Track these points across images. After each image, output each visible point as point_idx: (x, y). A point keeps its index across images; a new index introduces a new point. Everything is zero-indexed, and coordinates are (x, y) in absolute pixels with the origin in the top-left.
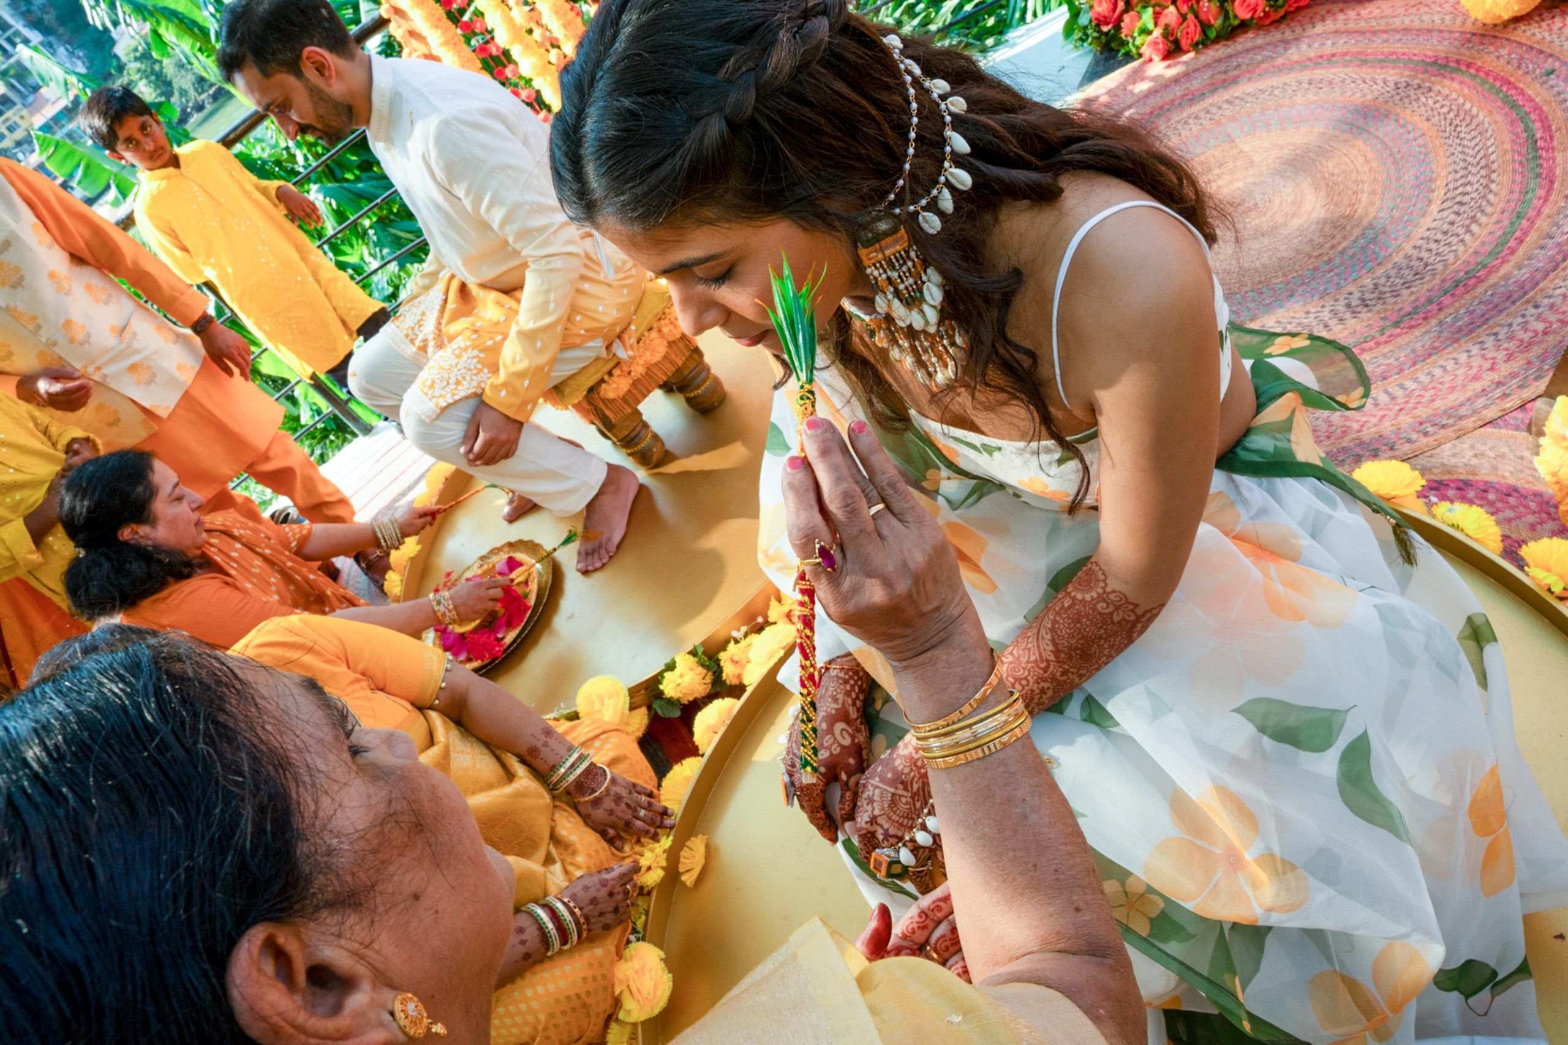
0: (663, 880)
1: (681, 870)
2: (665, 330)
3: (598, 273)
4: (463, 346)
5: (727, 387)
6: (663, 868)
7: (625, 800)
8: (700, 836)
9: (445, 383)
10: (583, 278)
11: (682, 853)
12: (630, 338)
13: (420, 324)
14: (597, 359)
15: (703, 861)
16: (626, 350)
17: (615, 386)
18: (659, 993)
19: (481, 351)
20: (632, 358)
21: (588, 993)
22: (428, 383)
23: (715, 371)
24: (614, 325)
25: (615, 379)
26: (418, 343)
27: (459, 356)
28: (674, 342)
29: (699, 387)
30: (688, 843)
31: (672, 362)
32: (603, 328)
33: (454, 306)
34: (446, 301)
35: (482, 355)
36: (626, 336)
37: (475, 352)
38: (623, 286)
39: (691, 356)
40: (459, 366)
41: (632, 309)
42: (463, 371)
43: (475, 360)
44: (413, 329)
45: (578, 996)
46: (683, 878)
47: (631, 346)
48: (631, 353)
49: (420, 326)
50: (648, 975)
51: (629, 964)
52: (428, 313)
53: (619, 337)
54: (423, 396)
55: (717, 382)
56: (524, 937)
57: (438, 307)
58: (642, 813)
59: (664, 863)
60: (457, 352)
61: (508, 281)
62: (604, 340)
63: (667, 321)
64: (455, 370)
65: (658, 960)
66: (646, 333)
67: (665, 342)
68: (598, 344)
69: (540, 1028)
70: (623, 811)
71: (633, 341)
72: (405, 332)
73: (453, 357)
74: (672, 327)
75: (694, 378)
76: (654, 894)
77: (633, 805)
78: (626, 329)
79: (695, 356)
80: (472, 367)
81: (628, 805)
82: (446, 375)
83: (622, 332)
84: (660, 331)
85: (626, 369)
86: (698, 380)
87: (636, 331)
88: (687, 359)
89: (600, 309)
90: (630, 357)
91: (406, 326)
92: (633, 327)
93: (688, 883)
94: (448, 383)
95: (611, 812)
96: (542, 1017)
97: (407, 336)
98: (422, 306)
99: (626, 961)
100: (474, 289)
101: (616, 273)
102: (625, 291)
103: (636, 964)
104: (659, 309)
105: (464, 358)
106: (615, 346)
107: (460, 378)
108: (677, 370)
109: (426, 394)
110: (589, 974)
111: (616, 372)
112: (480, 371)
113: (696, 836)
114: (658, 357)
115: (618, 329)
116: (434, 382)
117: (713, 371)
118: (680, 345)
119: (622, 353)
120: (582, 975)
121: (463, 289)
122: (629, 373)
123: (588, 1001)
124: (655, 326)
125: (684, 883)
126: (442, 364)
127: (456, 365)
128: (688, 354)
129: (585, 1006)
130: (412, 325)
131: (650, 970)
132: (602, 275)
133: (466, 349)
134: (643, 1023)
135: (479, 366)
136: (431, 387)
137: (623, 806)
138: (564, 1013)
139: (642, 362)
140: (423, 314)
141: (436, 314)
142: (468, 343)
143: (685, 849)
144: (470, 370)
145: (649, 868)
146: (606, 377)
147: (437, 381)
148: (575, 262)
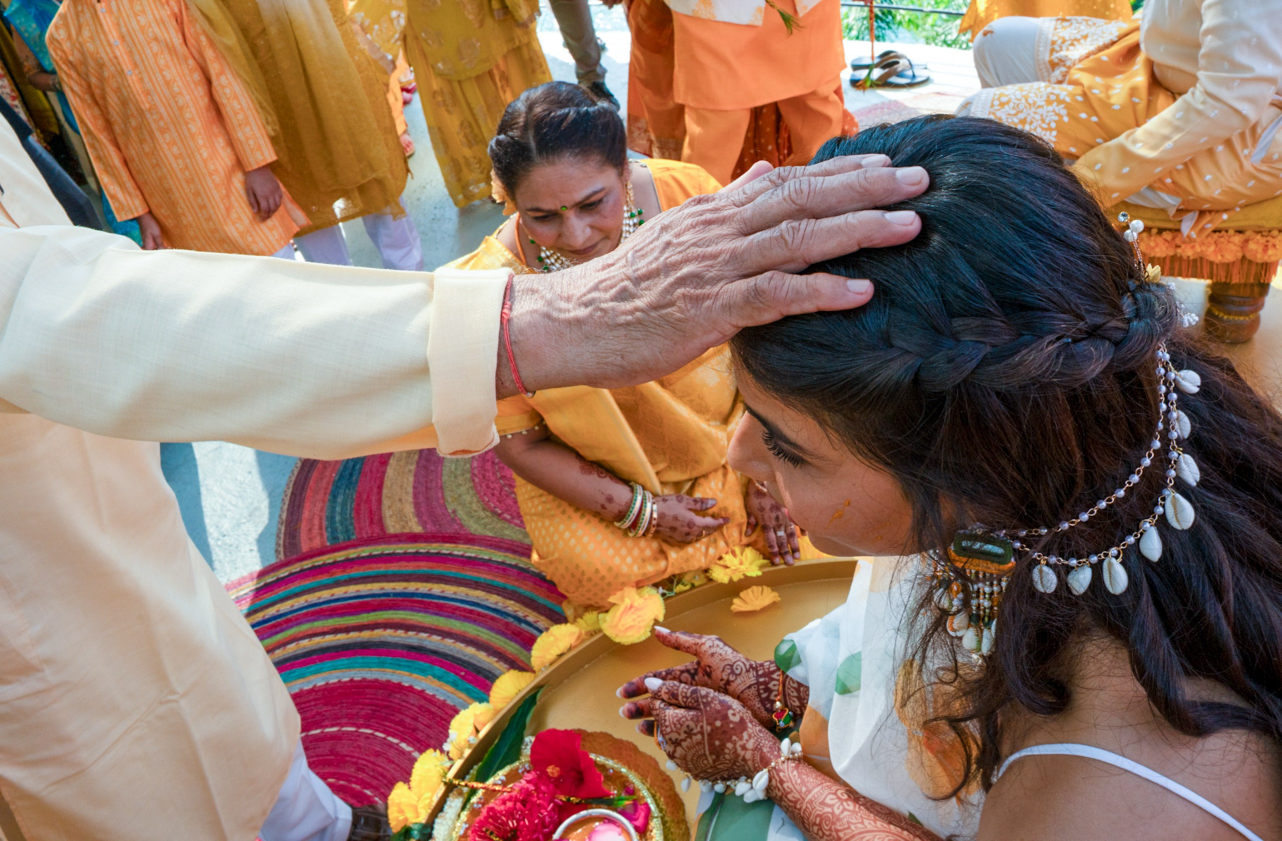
0: (722, 585)
1: (742, 594)
2: (1252, 246)
3: (1245, 146)
4: (1061, 97)
5: (1258, 336)
6: (731, 580)
7: (779, 513)
8: (775, 594)
9: (1013, 112)
10: (1228, 143)
11: (755, 588)
12: (1209, 222)
13: (1074, 42)
14: (1163, 211)
15: (758, 608)
16: (1193, 228)
17: (1152, 244)
18: (629, 633)
19: (1069, 115)
20: (1190, 239)
21: (590, 579)
22: (1004, 99)
23: (1263, 313)
24: (1205, 200)
25: (1160, 240)
26: (1056, 55)
27: (1049, 102)
28: (1250, 262)
29: (1229, 314)
30: (765, 588)
31: (1228, 273)
32: (1191, 194)
33: (1105, 58)
34: (1113, 43)
35: (1066, 119)
36: (1208, 218)
37: (1064, 112)
38: (1254, 177)
39: (1252, 285)
40: (1039, 110)
41: (1242, 202)
42: (1038, 117)
43: (1056, 118)
44: (1064, 41)
45: (583, 573)
46: (736, 601)
47: (1203, 229)
48: (1194, 235)
49: (1072, 44)
50: (635, 616)
51: (637, 597)
52: (1089, 39)
53: (1202, 213)
54: (989, 104)
55: (1256, 323)
56: (607, 505)
57: (1101, 43)
58: (781, 533)
59: (735, 579)
60: (1053, 97)
61: (1170, 78)
62: (1183, 203)
63: (1263, 240)
64: (1033, 110)
65: (652, 617)
66: (1231, 232)
67: (1240, 255)
68: (1171, 202)
69: (550, 558)
70: (770, 517)
71: (1210, 227)
72: (1055, 38)
73: (1044, 98)
74: (1260, 250)
75: (1233, 303)
76: (710, 585)
77: (781, 522)
78: (1217, 211)
79: (1256, 289)
80: (1047, 121)
81: (777, 518)
82: (1021, 107)
83: (1210, 212)
84: (1247, 241)
85: (1178, 241)
86: (1234, 308)
87: (1224, 221)
88: (1245, 285)
89: (1208, 177)
90: (1189, 237)
91: (1061, 35)
92: (1225, 216)
93: (733, 607)
94: (1016, 115)
95: (762, 509)
96: (556, 555)
97: (1053, 43)
98: (1093, 29)
99: (639, 594)
100: (1140, 59)
101: (1263, 161)
102: (1252, 183)
103: (638, 601)
104: (1268, 225)
105: (1050, 108)
106: (1190, 215)
107: (1029, 120)
108: (1225, 283)
109: (992, 106)
110: (603, 572)
111: (1167, 236)
112: (1050, 129)
113: (773, 590)
114: (1218, 259)
115: (1206, 206)
116: (1008, 103)
117: (1262, 313)
118: (1253, 270)
119: (1186, 227)
120: (599, 567)
121: (1133, 51)
122: (1178, 246)
123: (584, 582)
124: (1248, 233)
125: (732, 604)
126: (1032, 95)
127: (1039, 107)
128: (1252, 281)
129: (580, 581)
130: (1067, 38)
131: (639, 616)
132: (1246, 152)
133: (1060, 101)
134: (605, 636)
135: (1053, 125)
136: (1002, 105)
137: (774, 515)
138: (567, 569)
139: (1198, 249)
140: (1085, 37)
141: (1092, 48)
142: (1068, 99)
143: (760, 588)
144: (1043, 121)
145: (726, 567)
146: (1154, 231)
147: (1011, 105)
148: (1235, 121)
